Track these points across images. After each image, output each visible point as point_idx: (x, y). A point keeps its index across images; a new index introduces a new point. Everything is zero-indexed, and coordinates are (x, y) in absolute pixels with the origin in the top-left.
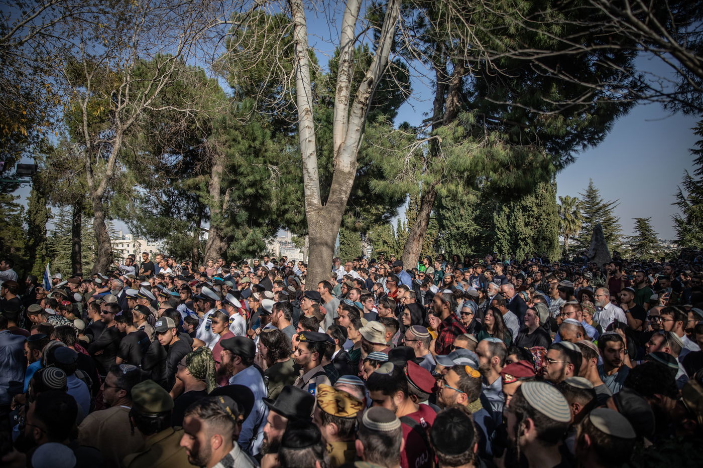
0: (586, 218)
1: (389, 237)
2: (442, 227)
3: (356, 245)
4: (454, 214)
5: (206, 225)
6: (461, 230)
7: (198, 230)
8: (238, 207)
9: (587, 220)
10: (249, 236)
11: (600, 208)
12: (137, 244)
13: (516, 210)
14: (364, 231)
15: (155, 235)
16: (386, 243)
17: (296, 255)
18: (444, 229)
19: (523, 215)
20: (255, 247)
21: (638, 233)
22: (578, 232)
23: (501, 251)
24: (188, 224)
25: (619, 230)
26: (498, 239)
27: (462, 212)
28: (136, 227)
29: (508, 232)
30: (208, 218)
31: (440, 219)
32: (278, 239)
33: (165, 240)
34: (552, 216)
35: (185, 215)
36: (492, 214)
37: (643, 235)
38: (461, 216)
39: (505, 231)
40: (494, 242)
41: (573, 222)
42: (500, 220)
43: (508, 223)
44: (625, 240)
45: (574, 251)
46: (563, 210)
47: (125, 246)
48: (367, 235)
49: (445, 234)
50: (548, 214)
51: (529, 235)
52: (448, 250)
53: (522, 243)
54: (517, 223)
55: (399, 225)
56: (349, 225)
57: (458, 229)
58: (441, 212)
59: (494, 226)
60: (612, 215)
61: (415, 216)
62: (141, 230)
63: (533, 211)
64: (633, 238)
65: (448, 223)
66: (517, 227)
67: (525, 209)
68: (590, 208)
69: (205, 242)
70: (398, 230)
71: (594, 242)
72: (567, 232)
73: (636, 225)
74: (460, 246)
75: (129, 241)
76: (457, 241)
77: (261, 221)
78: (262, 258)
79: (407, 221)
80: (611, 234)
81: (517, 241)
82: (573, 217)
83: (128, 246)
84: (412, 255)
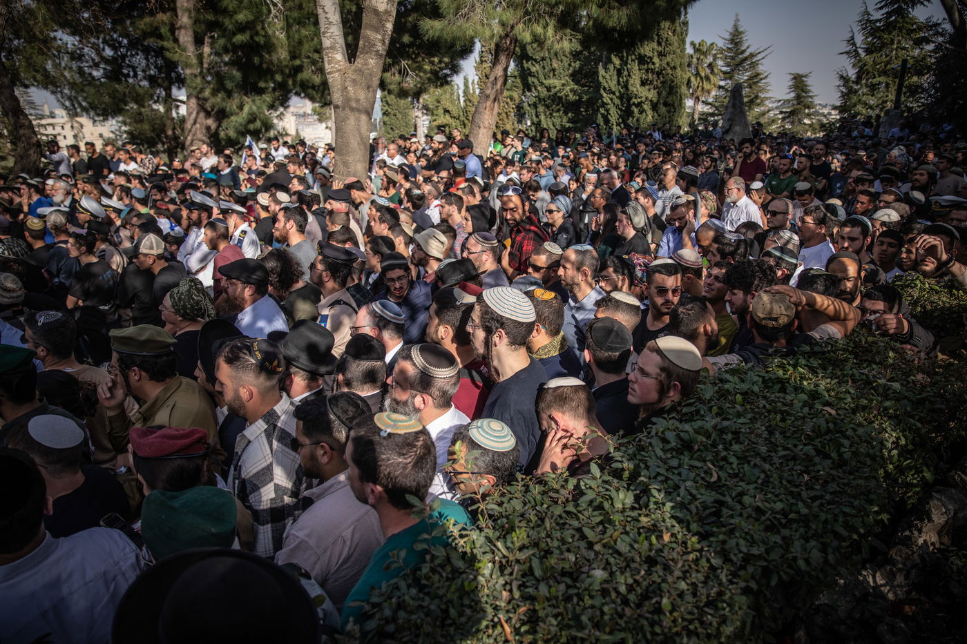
0: (725, 73)
1: (452, 102)
2: (527, 87)
3: (405, 115)
4: (544, 68)
5: (181, 94)
6: (553, 91)
7: (169, 101)
8: (226, 64)
9: (727, 76)
10: (246, 109)
11: (746, 59)
12: (76, 125)
13: (630, 61)
14: (417, 95)
15: (104, 112)
16: (448, 111)
17: (319, 135)
18: (530, 90)
19: (640, 70)
20: (258, 124)
21: (793, 95)
22: (713, 93)
23: (607, 121)
24: (151, 91)
25: (767, 91)
26: (604, 104)
27: (555, 65)
28: (70, 99)
29: (617, 94)
30: (181, 82)
31: (524, 75)
32: (291, 109)
33: (120, 119)
34: (679, 70)
35: (145, 78)
36: (597, 65)
37: (798, 97)
38: (554, 70)
39: (614, 93)
40: (598, 107)
41: (708, 78)
42: (608, 77)
43: (619, 83)
44: (775, 105)
45: (705, 120)
46: (695, 60)
47: (58, 130)
48: (421, 100)
49: (531, 97)
50: (674, 68)
51: (647, 99)
52: (535, 120)
53: (636, 110)
54: (631, 81)
55: (466, 85)
56: (392, 87)
57: (549, 89)
58: (525, 65)
59: (599, 84)
60: (761, 68)
61: (488, 70)
62: (80, 105)
63: (654, 64)
64: (785, 101)
65: (535, 81)
66: (630, 88)
67: (642, 60)
68: (732, 58)
69: (183, 120)
70: (464, 92)
71: (730, 110)
72: (699, 93)
73: (791, 83)
74: (551, 114)
75: (62, 121)
76: (547, 107)
77: (262, 84)
78: (269, 141)
79: (476, 79)
80: (757, 97)
81: (629, 106)
82: (708, 71)
83: (63, 128)
84: (483, 131)
